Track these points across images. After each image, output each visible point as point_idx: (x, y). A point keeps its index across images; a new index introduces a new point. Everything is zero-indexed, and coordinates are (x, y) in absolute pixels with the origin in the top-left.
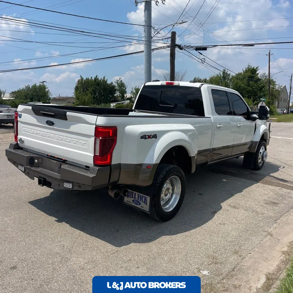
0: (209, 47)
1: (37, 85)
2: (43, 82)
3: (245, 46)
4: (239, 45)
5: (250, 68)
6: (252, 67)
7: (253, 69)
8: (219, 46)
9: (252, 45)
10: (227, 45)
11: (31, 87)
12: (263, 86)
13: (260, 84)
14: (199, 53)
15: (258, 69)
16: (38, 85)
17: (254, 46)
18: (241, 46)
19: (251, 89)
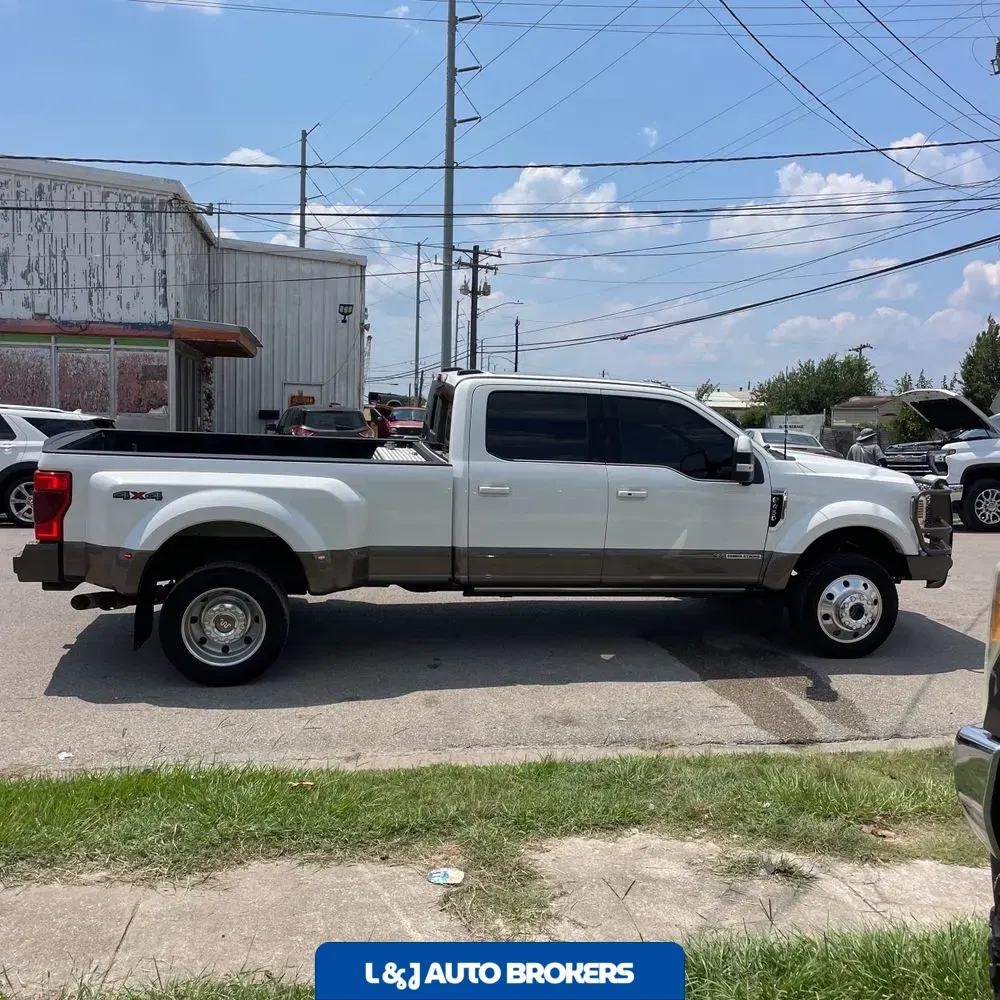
1: (837, 359)
2: (861, 349)
11: (816, 368)
16: (840, 358)
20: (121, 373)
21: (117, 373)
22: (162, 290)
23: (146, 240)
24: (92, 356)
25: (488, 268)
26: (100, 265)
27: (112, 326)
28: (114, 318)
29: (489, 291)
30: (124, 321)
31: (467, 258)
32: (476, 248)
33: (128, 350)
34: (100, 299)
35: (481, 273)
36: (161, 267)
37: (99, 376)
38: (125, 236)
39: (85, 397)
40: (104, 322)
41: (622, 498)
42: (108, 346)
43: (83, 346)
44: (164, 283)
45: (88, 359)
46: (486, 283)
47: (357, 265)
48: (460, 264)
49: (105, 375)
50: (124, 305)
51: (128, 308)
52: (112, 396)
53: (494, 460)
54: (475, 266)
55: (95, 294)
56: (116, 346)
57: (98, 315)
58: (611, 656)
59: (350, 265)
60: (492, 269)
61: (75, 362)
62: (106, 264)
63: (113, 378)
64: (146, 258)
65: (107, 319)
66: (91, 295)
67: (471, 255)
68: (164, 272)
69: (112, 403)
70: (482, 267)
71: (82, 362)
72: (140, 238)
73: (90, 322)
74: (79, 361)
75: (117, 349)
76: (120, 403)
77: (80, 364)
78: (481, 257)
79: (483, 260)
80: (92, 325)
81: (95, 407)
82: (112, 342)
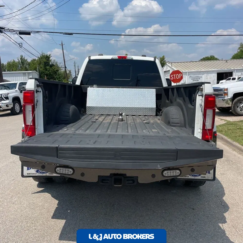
0: (32, 32)
3: (65, 34)
4: (60, 33)
5: (44, 55)
6: (46, 54)
7: (47, 56)
8: (42, 32)
9: (71, 34)
10: (49, 32)
12: (57, 70)
13: (55, 69)
14: (21, 37)
15: (51, 56)
17: (73, 35)
18: (62, 34)
19: (49, 73)
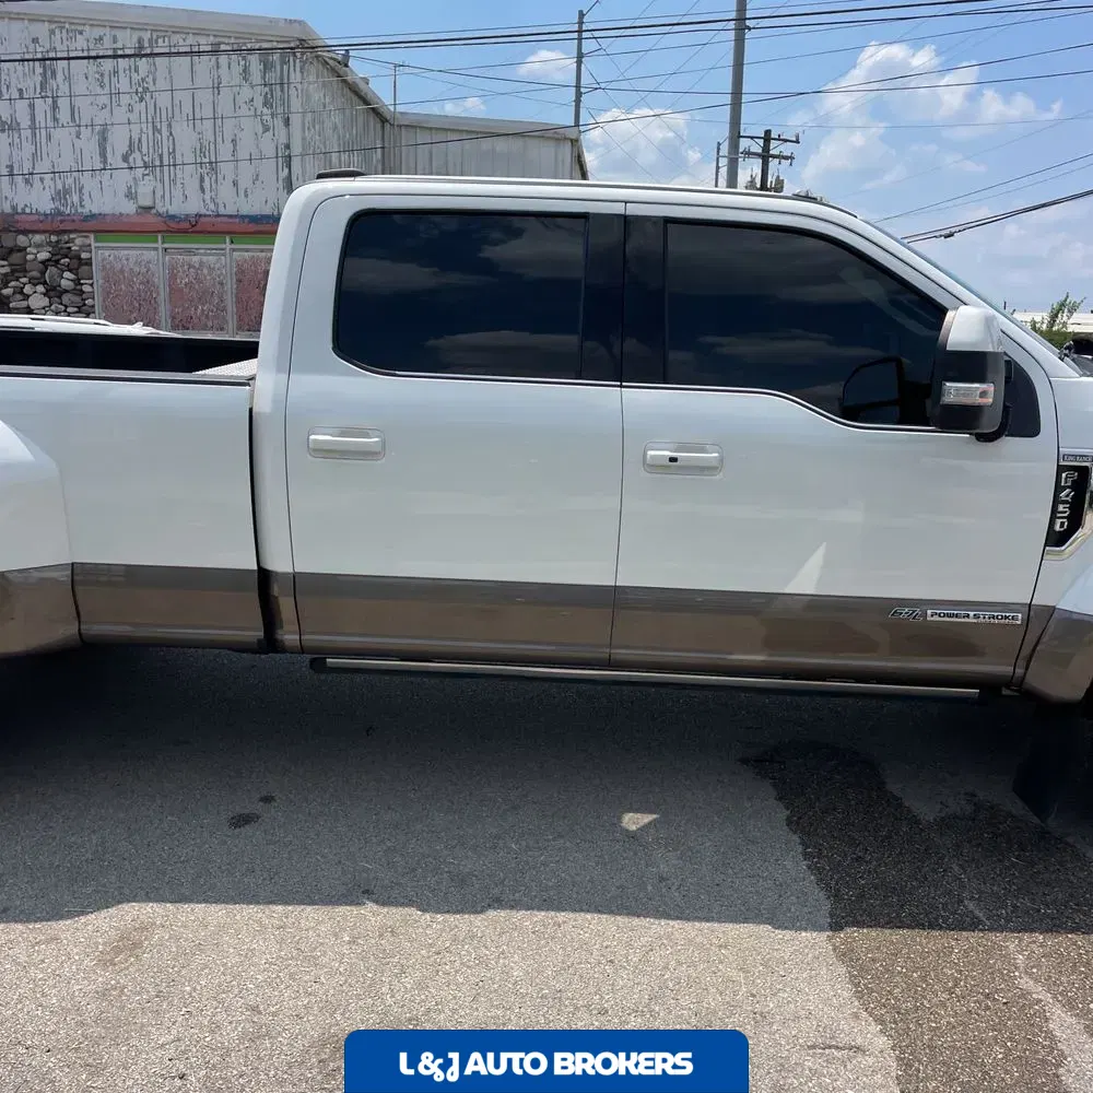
20: (239, 281)
21: (234, 280)
22: (286, 171)
23: (265, 104)
24: (205, 259)
25: (780, 157)
26: (212, 140)
27: (225, 219)
28: (231, 210)
29: (782, 187)
30: (241, 213)
31: (757, 148)
32: (768, 133)
33: (247, 250)
34: (214, 187)
35: (773, 163)
36: (283, 140)
37: (214, 285)
38: (240, 101)
39: (199, 311)
40: (218, 216)
41: (654, 467)
42: (224, 246)
43: (196, 246)
44: (288, 160)
45: (201, 263)
46: (778, 177)
47: (565, 139)
48: (748, 154)
49: (221, 284)
50: (242, 193)
51: (246, 196)
52: (229, 309)
53: (349, 373)
54: (765, 156)
55: (207, 179)
56: (233, 246)
57: (212, 206)
58: (647, 818)
59: (557, 139)
60: (786, 158)
61: (186, 267)
62: (219, 140)
63: (230, 286)
64: (266, 129)
65: (222, 211)
66: (202, 180)
67: (761, 142)
68: (288, 147)
69: (229, 318)
70: (774, 157)
71: (194, 267)
72: (259, 101)
73: (201, 216)
74: (190, 266)
75: (234, 250)
76: (240, 319)
77: (192, 270)
78: (773, 144)
79: (775, 147)
80: (203, 219)
81: (210, 324)
82: (228, 240)
